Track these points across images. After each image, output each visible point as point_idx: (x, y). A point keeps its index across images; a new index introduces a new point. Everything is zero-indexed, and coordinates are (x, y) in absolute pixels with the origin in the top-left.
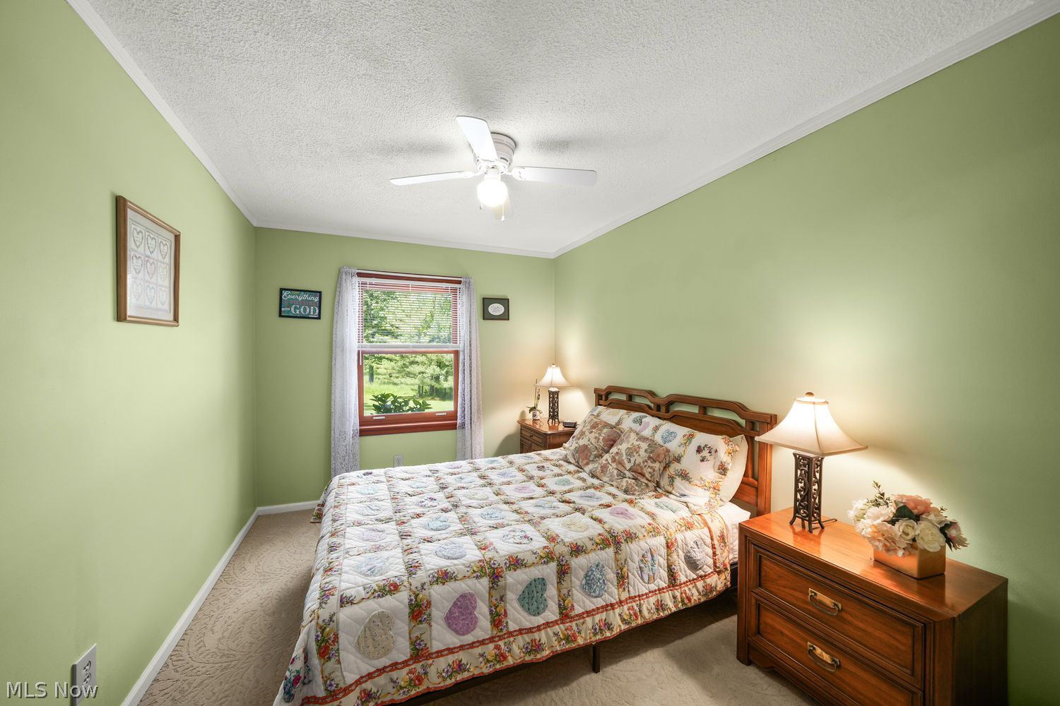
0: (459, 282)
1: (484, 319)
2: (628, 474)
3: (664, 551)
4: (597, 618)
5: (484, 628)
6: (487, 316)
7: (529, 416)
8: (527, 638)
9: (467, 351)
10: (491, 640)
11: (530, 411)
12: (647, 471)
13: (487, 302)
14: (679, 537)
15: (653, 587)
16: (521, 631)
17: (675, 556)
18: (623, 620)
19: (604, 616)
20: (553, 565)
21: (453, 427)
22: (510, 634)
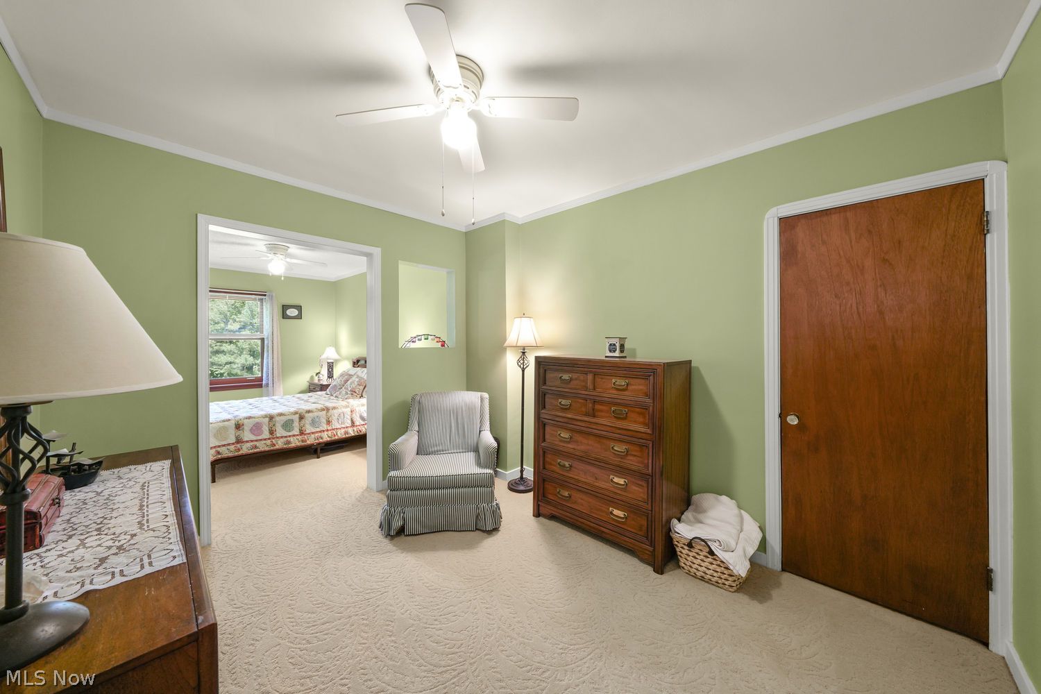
0: (265, 295)
1: (283, 318)
2: (349, 392)
3: (349, 413)
4: (317, 435)
5: (266, 434)
6: (285, 316)
7: (316, 379)
8: (285, 439)
9: (270, 339)
10: (269, 439)
11: (316, 375)
12: (356, 390)
13: (285, 308)
14: (357, 409)
15: (343, 426)
16: (282, 437)
17: (354, 415)
18: (329, 437)
19: (320, 434)
20: (298, 415)
21: (260, 386)
22: (278, 438)
